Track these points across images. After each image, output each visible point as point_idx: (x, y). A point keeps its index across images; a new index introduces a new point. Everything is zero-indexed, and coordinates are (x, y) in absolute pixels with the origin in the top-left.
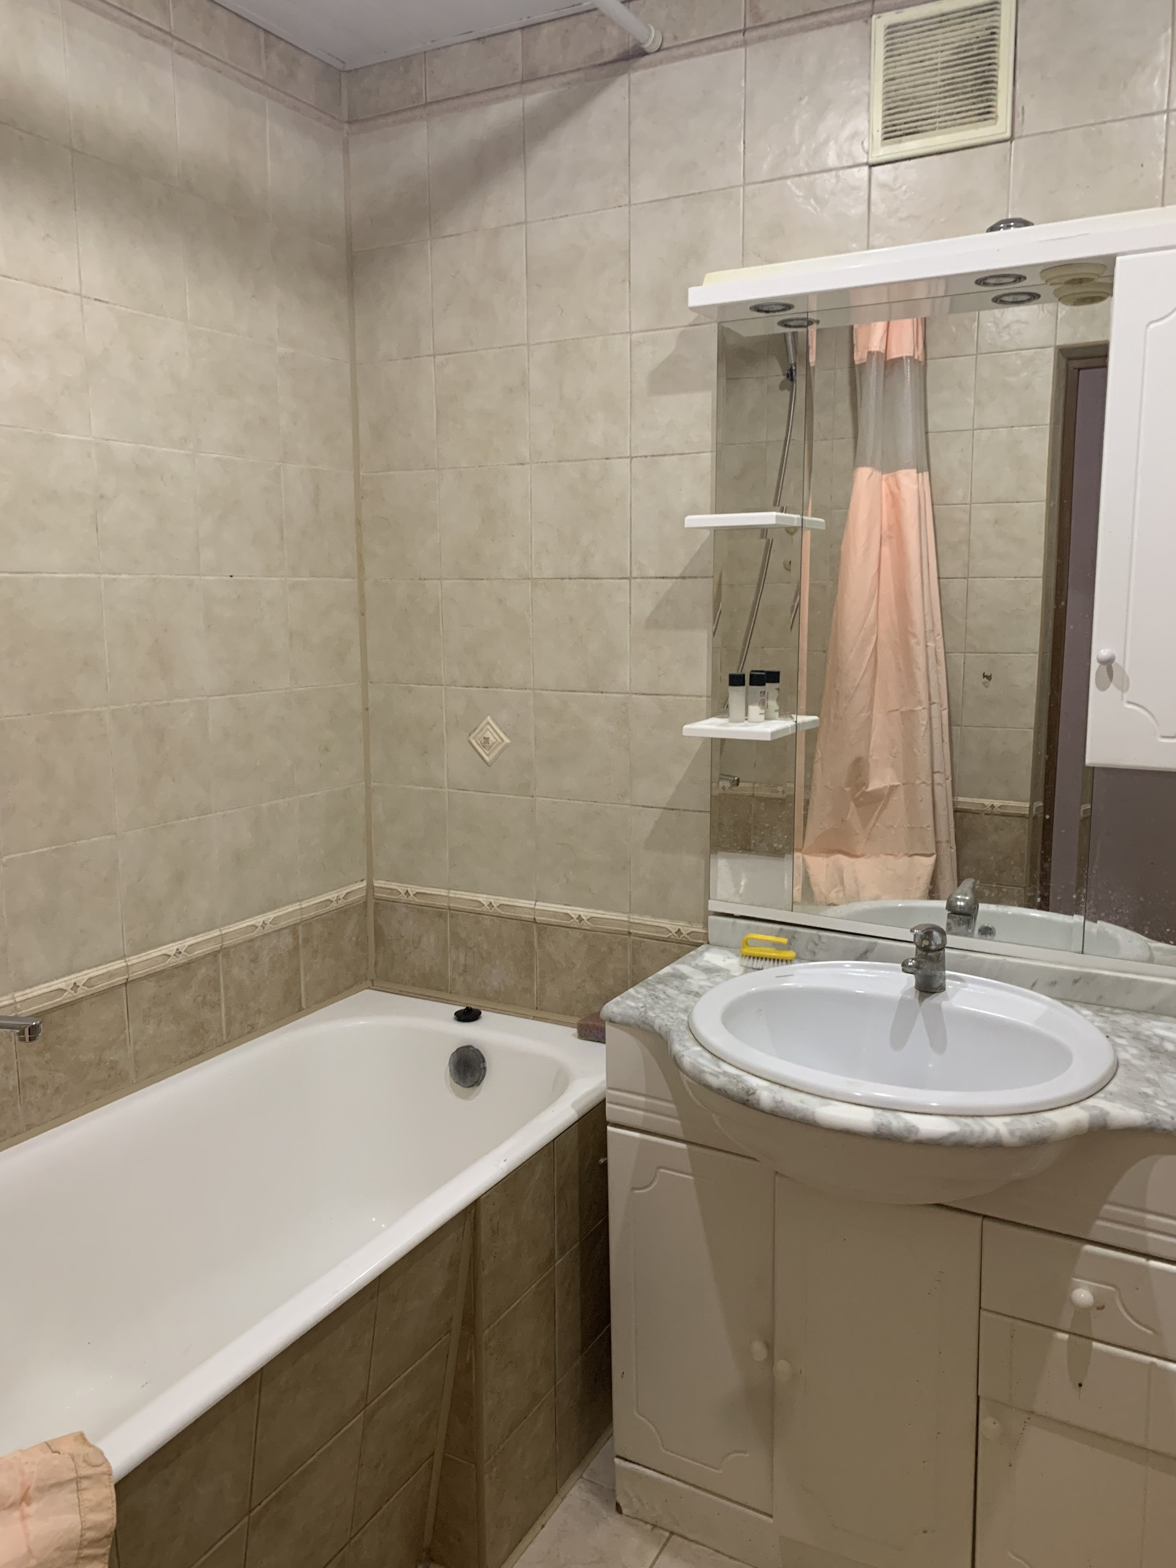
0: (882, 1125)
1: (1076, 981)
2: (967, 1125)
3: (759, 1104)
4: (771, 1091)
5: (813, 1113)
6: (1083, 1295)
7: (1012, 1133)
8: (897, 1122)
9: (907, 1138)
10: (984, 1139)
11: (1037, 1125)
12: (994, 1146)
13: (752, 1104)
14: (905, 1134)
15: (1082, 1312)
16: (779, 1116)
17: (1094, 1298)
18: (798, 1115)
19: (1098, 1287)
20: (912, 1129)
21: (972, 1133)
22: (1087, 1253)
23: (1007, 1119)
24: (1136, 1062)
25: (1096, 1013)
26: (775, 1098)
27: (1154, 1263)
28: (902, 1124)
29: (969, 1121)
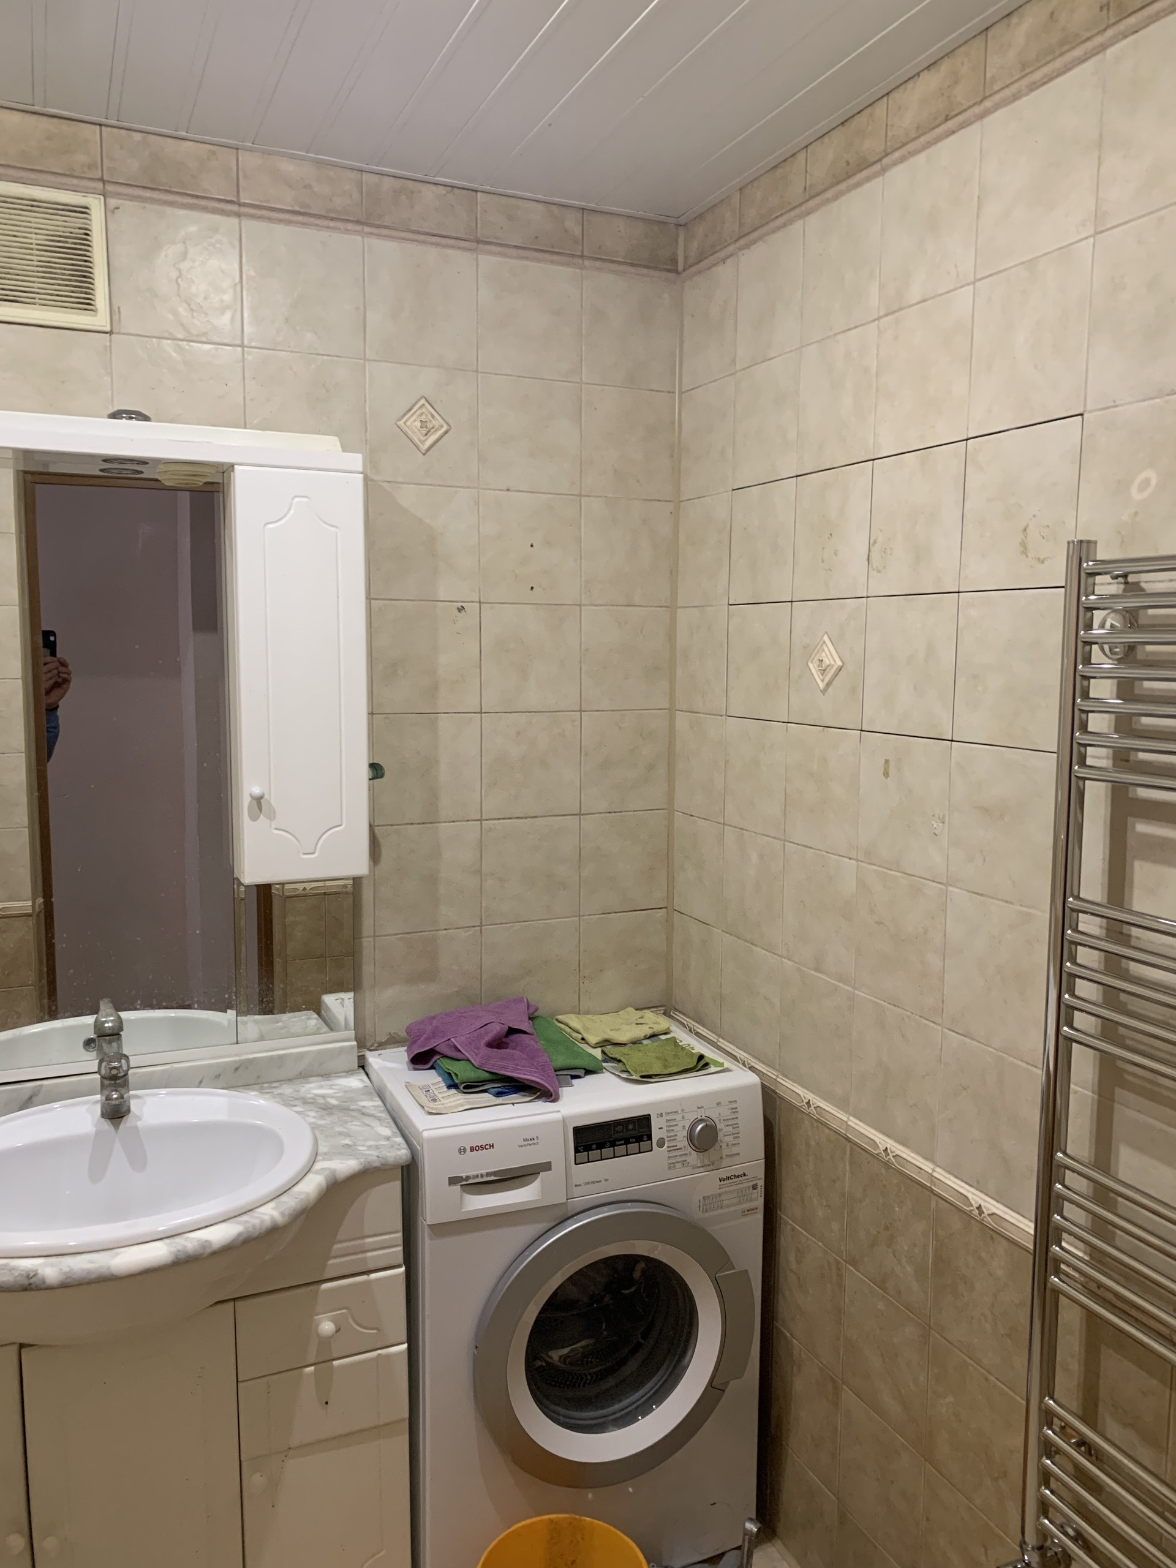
0: (179, 1251)
1: (236, 1069)
2: (247, 1222)
3: (44, 1282)
4: (52, 1265)
5: (109, 1268)
6: (327, 1327)
7: (282, 1214)
8: (191, 1242)
9: (203, 1254)
10: (264, 1227)
11: (296, 1200)
12: (274, 1231)
13: (36, 1286)
14: (201, 1251)
15: (325, 1342)
16: (70, 1285)
17: (335, 1324)
18: (93, 1276)
19: (335, 1315)
20: (206, 1244)
21: (254, 1226)
22: (326, 1290)
23: (272, 1205)
24: (322, 1122)
25: (261, 1091)
26: (61, 1270)
27: (373, 1276)
28: (195, 1244)
29: (245, 1218)
